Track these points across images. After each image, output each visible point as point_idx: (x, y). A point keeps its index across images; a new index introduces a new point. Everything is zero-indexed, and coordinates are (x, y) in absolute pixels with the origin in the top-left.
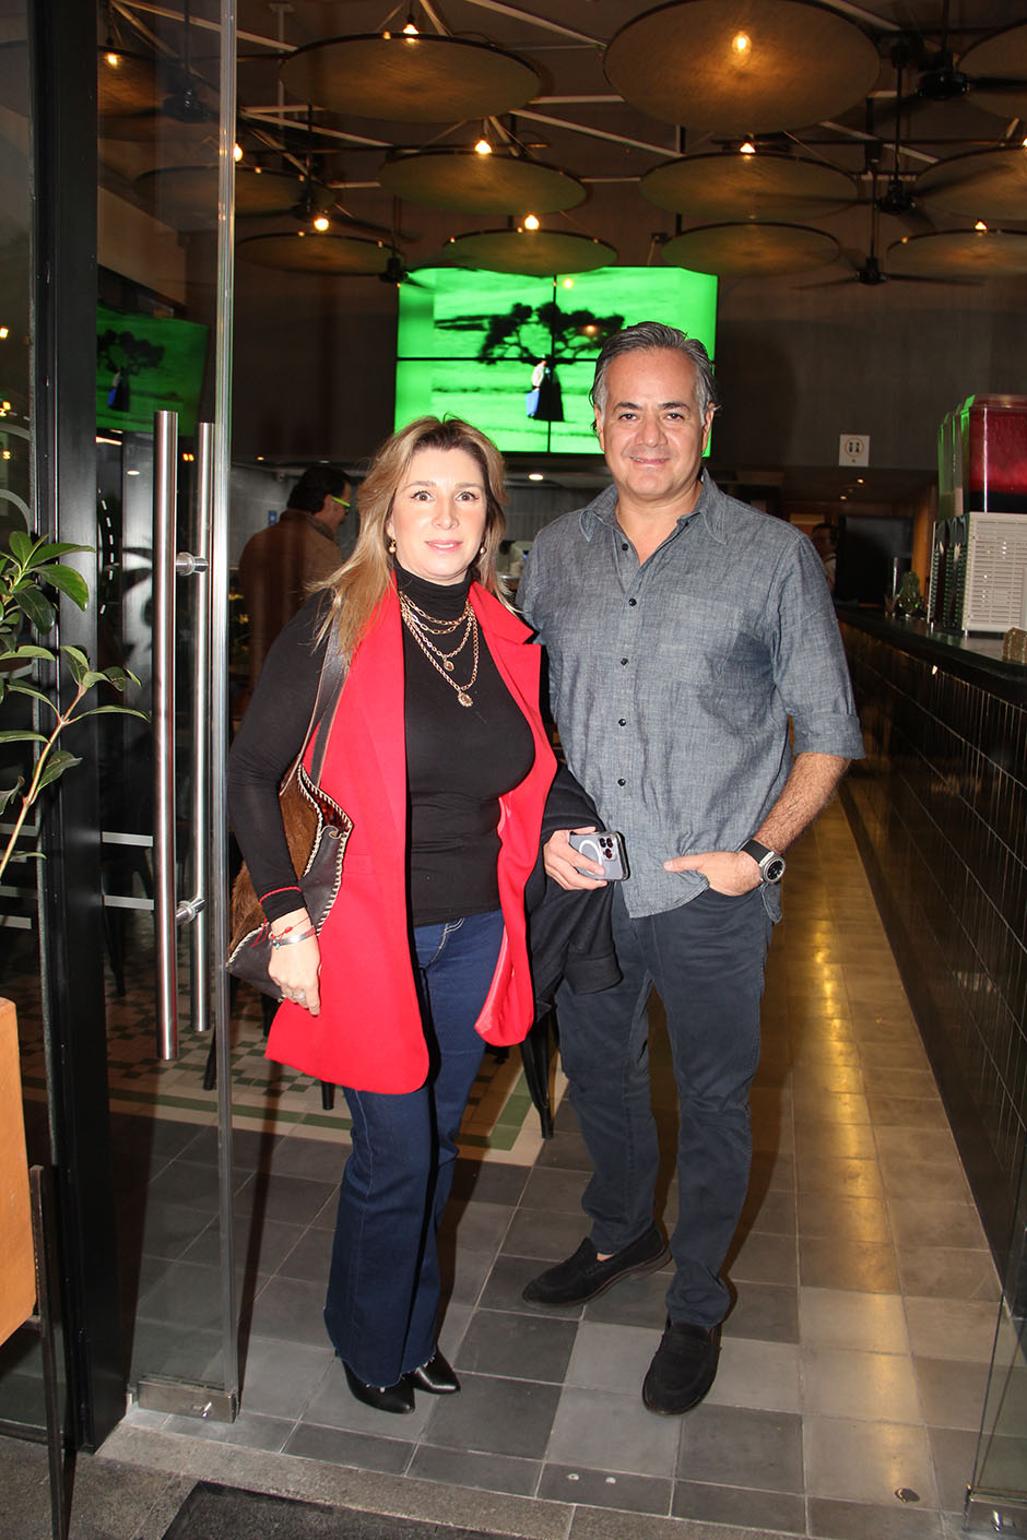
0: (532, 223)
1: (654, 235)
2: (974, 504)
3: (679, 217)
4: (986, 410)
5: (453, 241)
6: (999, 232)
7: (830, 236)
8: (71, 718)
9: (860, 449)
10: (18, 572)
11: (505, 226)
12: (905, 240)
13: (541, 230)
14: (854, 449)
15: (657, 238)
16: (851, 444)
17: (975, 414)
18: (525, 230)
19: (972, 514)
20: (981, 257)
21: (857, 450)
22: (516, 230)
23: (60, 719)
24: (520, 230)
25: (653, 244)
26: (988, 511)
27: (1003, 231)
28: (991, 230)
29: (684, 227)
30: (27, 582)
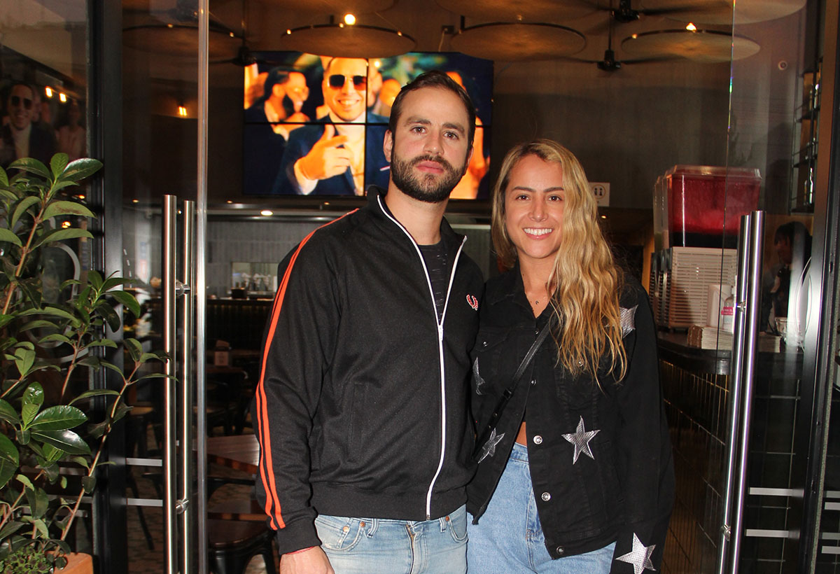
0: (350, 19)
1: (444, 27)
2: (676, 241)
3: (463, 19)
4: (683, 176)
5: (289, 32)
6: (703, 32)
7: (578, 33)
8: (131, 381)
9: (603, 194)
10: (95, 295)
11: (328, 23)
12: (635, 37)
13: (357, 26)
14: (598, 193)
15: (446, 30)
16: (596, 189)
17: (676, 179)
18: (346, 26)
19: (674, 248)
20: (691, 49)
21: (601, 194)
22: (338, 26)
23: (126, 382)
24: (342, 26)
25: (443, 35)
26: (686, 246)
27: (707, 31)
28: (698, 31)
29: (467, 26)
30: (101, 301)
